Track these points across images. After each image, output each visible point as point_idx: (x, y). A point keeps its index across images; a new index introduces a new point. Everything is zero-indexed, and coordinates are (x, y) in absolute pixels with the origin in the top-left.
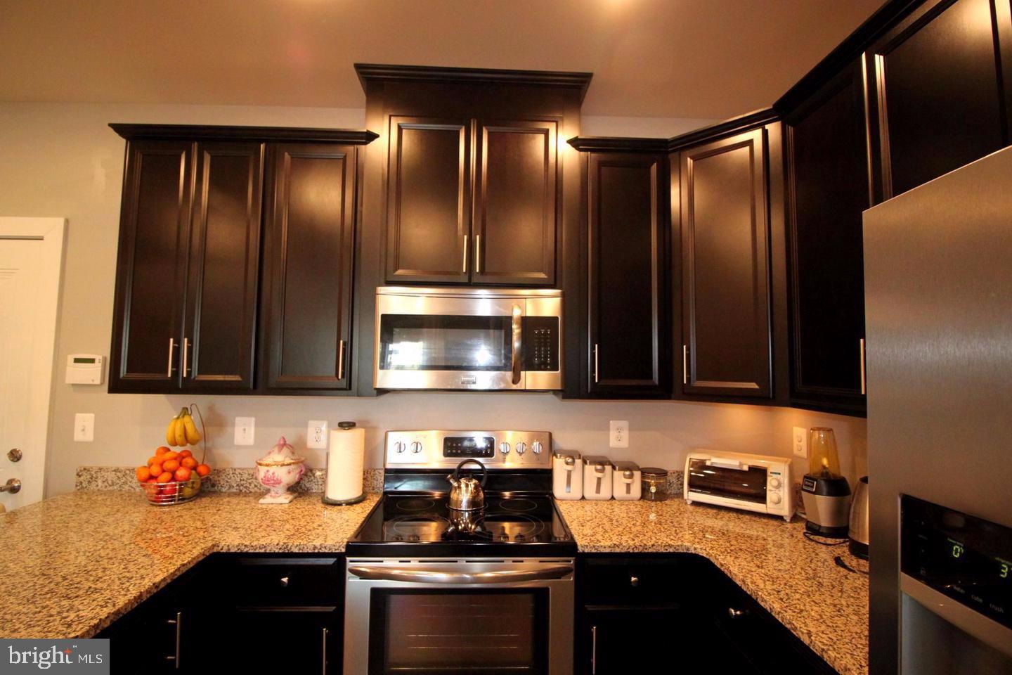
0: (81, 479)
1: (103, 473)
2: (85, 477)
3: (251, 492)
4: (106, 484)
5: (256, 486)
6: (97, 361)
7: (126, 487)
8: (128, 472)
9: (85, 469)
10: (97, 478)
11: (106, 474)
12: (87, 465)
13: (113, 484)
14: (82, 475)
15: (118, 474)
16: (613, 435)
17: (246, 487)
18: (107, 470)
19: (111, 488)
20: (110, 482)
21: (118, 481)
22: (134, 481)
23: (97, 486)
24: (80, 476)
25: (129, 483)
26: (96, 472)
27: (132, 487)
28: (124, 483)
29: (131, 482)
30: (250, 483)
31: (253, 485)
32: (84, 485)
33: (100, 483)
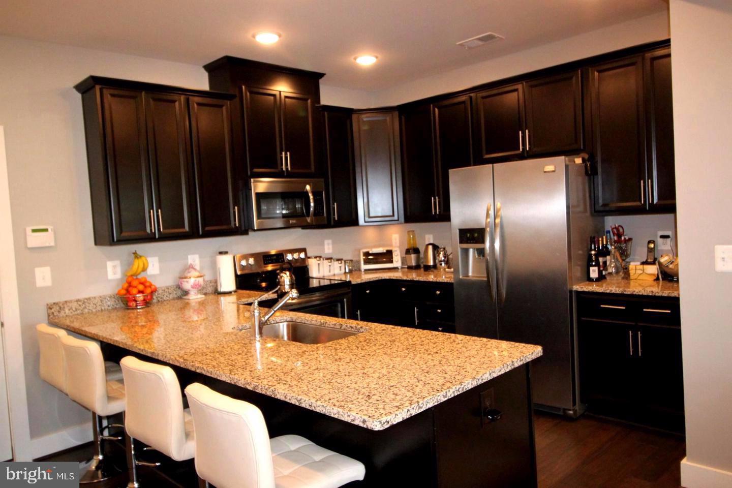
0: (53, 310)
1: (68, 304)
2: (56, 308)
3: (165, 300)
4: (71, 311)
5: (167, 296)
6: (49, 230)
7: (86, 311)
8: (86, 301)
9: (54, 303)
10: (64, 307)
11: (70, 305)
12: (56, 301)
13: (76, 310)
14: (53, 308)
15: (79, 303)
16: (326, 247)
17: (161, 298)
18: (71, 301)
19: (76, 313)
20: (74, 309)
21: (80, 308)
22: (90, 306)
23: (65, 313)
24: (51, 309)
25: (87, 308)
26: (63, 304)
27: (90, 310)
28: (84, 308)
29: (89, 306)
30: (163, 295)
31: (165, 296)
32: (55, 314)
33: (67, 311)
